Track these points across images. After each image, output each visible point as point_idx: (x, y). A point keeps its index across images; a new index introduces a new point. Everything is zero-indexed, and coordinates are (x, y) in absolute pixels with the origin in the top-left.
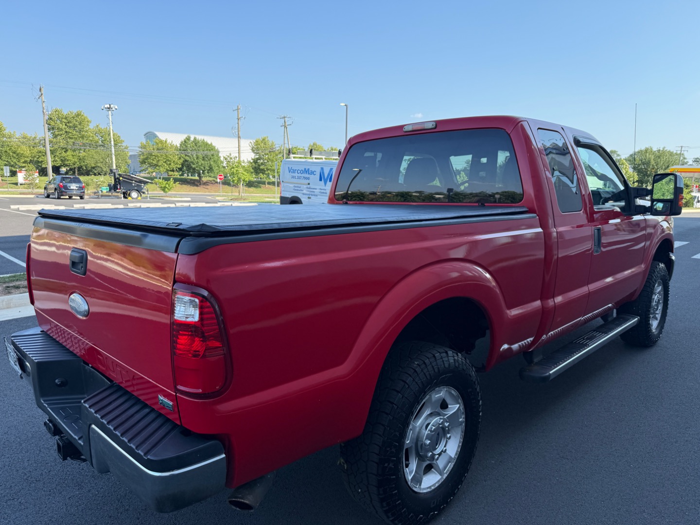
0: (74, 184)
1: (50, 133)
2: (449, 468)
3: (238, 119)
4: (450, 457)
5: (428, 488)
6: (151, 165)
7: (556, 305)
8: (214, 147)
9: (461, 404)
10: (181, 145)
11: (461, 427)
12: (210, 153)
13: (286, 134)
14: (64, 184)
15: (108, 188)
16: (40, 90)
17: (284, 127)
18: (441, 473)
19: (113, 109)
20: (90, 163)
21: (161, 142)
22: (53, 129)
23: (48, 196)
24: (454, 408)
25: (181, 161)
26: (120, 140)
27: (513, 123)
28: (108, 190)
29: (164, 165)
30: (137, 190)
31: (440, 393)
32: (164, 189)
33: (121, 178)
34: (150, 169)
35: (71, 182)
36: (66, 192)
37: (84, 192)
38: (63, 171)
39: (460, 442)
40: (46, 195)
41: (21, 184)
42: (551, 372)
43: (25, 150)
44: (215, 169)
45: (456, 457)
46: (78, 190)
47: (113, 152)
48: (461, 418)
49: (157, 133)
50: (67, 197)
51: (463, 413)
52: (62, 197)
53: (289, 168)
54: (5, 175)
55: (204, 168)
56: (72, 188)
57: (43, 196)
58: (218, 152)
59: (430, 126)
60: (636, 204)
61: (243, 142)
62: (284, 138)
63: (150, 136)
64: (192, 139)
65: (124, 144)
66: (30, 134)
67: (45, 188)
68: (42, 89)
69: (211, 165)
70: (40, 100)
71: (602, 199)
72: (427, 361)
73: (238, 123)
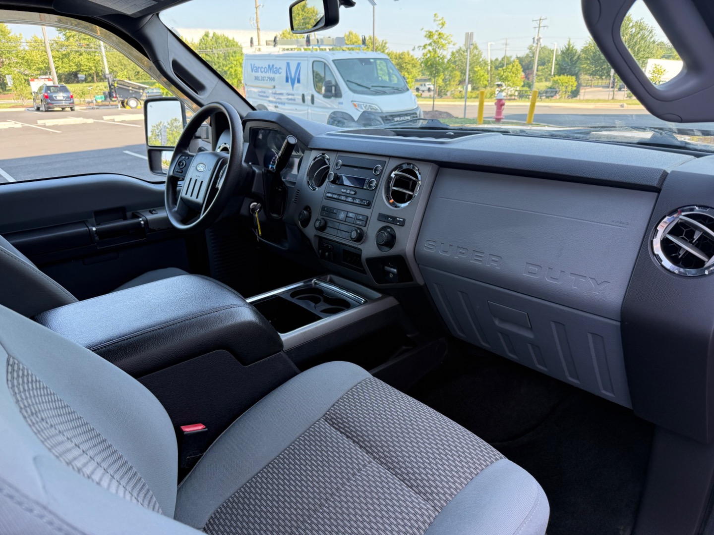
0: (61, 95)
3: (256, 8)
8: (237, 43)
12: (232, 49)
14: (49, 94)
15: (103, 96)
28: (103, 99)
30: (136, 98)
33: (116, 85)
35: (57, 92)
36: (52, 104)
40: (36, 108)
56: (58, 98)
57: (33, 109)
58: (241, 48)
61: (262, 34)
64: (211, 35)
73: (256, 13)
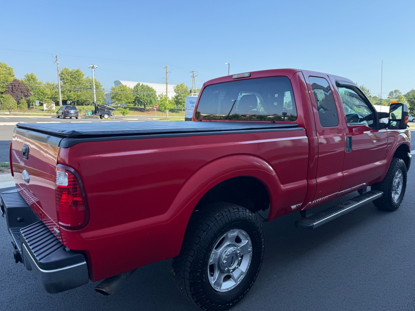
0: (72, 110)
1: (62, 81)
2: (241, 278)
3: (167, 73)
4: (242, 272)
5: (226, 289)
6: (118, 100)
7: (318, 183)
8: (153, 89)
9: (250, 240)
10: (134, 88)
11: (249, 254)
12: (151, 92)
13: (194, 81)
14: (67, 110)
15: (92, 112)
16: (56, 57)
17: (192, 77)
18: (235, 281)
19: (95, 68)
20: (83, 98)
21: (123, 86)
22: (63, 79)
23: (59, 117)
24: (245, 242)
25: (134, 98)
26: (100, 85)
27: (293, 72)
28: (92, 114)
29: (125, 100)
30: (108, 114)
31: (234, 233)
32: (123, 113)
33: (99, 107)
34: (116, 102)
35: (71, 109)
36: (68, 115)
37: (78, 115)
38: (69, 103)
39: (249, 263)
40: (57, 117)
41: (45, 110)
42: (314, 224)
43: (48, 91)
44: (153, 102)
45: (246, 272)
46: (75, 113)
47: (95, 92)
48: (250, 248)
49: (121, 81)
50: (69, 118)
51: (251, 246)
52: (66, 118)
53: (190, 101)
54: (37, 105)
55: (147, 101)
56: (71, 112)
57: (56, 117)
58: (155, 92)
59: (247, 75)
60: (380, 122)
61: (169, 86)
62: (193, 83)
63: (117, 83)
64: (141, 85)
65: (102, 88)
66: (51, 82)
67: (57, 112)
68: (57, 57)
69: (151, 100)
70: (56, 63)
71: (359, 119)
72: (224, 214)
73: (166, 75)
